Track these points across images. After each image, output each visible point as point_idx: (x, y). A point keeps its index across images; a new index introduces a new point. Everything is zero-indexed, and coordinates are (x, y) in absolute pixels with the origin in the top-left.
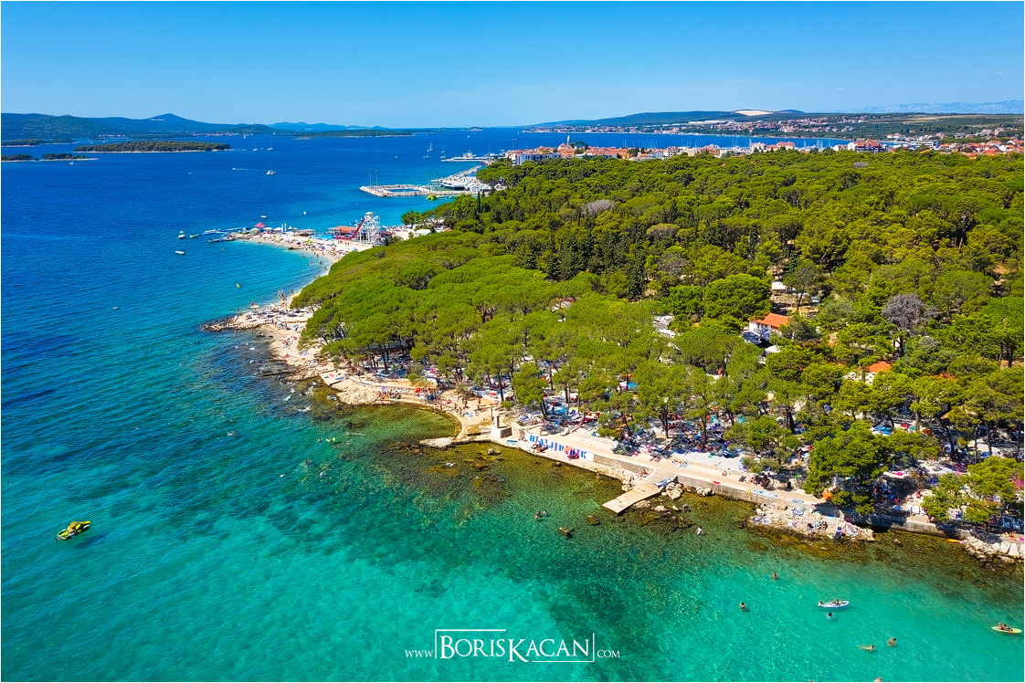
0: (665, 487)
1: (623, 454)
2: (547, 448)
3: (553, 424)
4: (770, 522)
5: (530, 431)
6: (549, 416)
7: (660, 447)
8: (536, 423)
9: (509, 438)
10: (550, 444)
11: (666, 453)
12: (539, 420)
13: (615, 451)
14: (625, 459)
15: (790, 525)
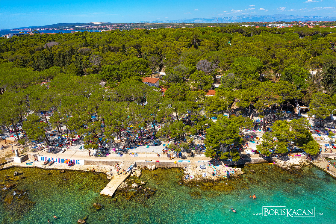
0: (131, 171)
1: (101, 156)
2: (53, 162)
3: (55, 147)
4: (194, 177)
5: (41, 154)
6: (51, 143)
7: (120, 147)
8: (44, 148)
9: (27, 161)
10: (55, 160)
11: (124, 151)
12: (45, 146)
13: (96, 155)
14: (103, 159)
15: (204, 176)
